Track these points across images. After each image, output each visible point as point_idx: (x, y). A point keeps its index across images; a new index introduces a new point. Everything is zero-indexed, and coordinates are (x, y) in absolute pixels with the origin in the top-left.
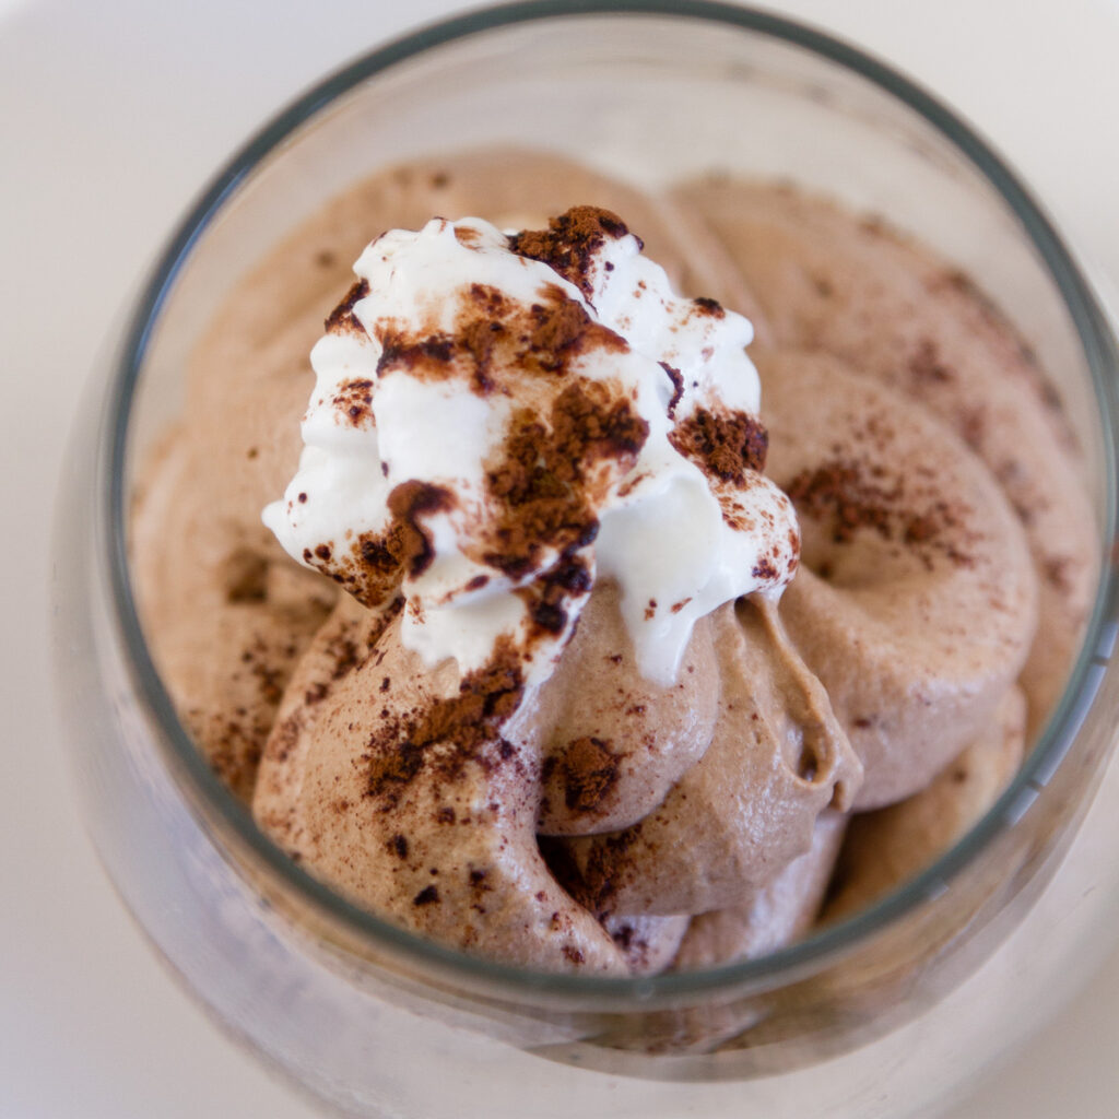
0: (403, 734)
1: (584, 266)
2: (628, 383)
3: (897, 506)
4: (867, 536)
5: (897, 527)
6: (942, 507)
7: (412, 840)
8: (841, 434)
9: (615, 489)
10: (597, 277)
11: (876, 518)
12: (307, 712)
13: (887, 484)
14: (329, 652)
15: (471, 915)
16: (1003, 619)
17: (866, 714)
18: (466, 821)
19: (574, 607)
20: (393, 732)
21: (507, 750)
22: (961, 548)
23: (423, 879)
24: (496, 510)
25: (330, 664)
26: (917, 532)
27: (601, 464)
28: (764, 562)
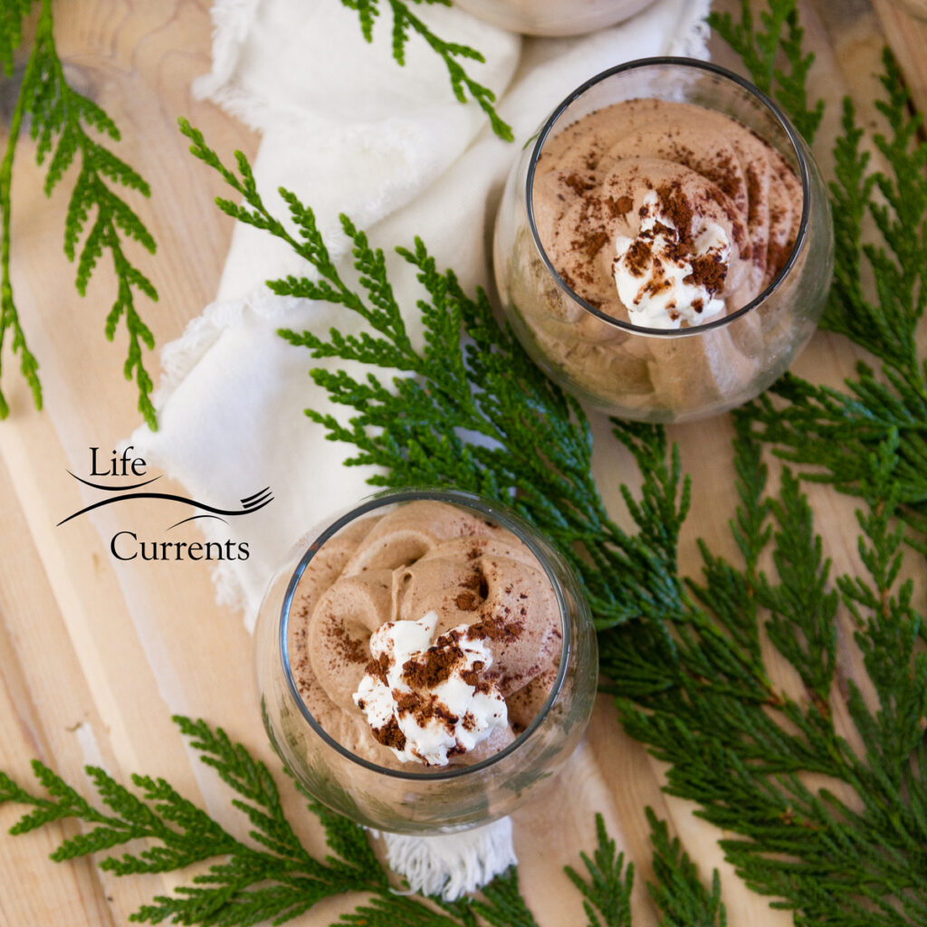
0: (506, 637)
1: (391, 722)
2: (400, 680)
3: (341, 642)
4: (353, 639)
5: (344, 637)
6: (329, 635)
7: (519, 611)
8: (343, 668)
9: (421, 654)
10: (390, 717)
11: (348, 641)
12: (524, 674)
13: (340, 649)
14: (509, 687)
15: (515, 585)
16: (331, 598)
17: (383, 588)
18: (503, 606)
19: (447, 635)
20: (508, 640)
21: (483, 617)
22: (331, 621)
23: (522, 601)
24: (451, 668)
25: (510, 683)
26: (339, 632)
27: (422, 663)
28: (390, 627)
